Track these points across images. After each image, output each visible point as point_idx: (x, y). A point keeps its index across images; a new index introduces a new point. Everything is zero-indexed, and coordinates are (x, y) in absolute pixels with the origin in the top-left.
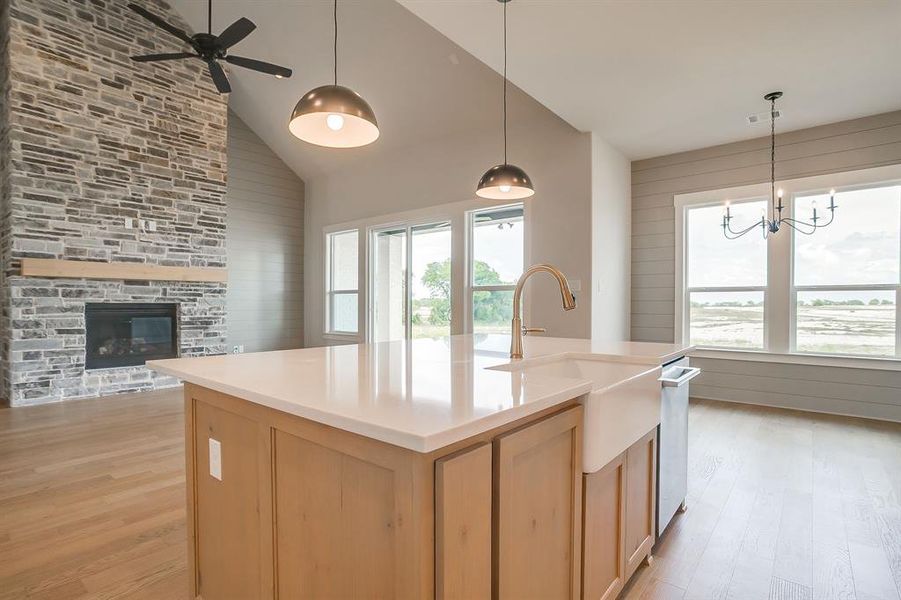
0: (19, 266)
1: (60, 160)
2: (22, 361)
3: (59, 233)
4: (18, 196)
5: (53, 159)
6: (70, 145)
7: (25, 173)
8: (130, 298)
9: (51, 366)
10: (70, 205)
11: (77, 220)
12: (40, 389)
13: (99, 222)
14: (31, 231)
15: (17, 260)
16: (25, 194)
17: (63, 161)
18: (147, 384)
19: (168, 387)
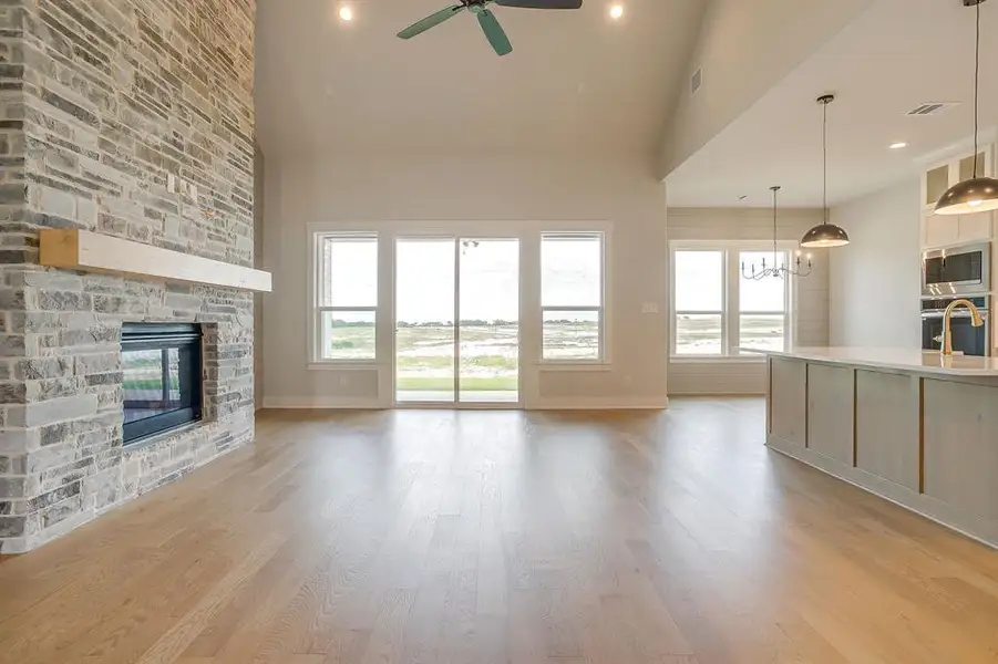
0: (37, 243)
1: (91, 39)
2: (39, 448)
3: (93, 182)
4: (33, 91)
5: (84, 33)
6: (103, 14)
7: (43, 44)
8: (171, 316)
9: (79, 451)
10: (106, 132)
11: (114, 164)
12: (66, 501)
13: (139, 174)
14: (54, 172)
15: (32, 231)
16: (45, 92)
17: (96, 42)
18: (189, 461)
19: (208, 461)
